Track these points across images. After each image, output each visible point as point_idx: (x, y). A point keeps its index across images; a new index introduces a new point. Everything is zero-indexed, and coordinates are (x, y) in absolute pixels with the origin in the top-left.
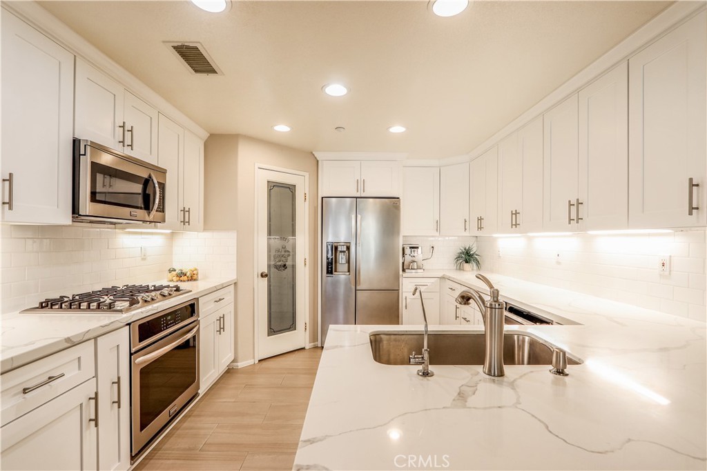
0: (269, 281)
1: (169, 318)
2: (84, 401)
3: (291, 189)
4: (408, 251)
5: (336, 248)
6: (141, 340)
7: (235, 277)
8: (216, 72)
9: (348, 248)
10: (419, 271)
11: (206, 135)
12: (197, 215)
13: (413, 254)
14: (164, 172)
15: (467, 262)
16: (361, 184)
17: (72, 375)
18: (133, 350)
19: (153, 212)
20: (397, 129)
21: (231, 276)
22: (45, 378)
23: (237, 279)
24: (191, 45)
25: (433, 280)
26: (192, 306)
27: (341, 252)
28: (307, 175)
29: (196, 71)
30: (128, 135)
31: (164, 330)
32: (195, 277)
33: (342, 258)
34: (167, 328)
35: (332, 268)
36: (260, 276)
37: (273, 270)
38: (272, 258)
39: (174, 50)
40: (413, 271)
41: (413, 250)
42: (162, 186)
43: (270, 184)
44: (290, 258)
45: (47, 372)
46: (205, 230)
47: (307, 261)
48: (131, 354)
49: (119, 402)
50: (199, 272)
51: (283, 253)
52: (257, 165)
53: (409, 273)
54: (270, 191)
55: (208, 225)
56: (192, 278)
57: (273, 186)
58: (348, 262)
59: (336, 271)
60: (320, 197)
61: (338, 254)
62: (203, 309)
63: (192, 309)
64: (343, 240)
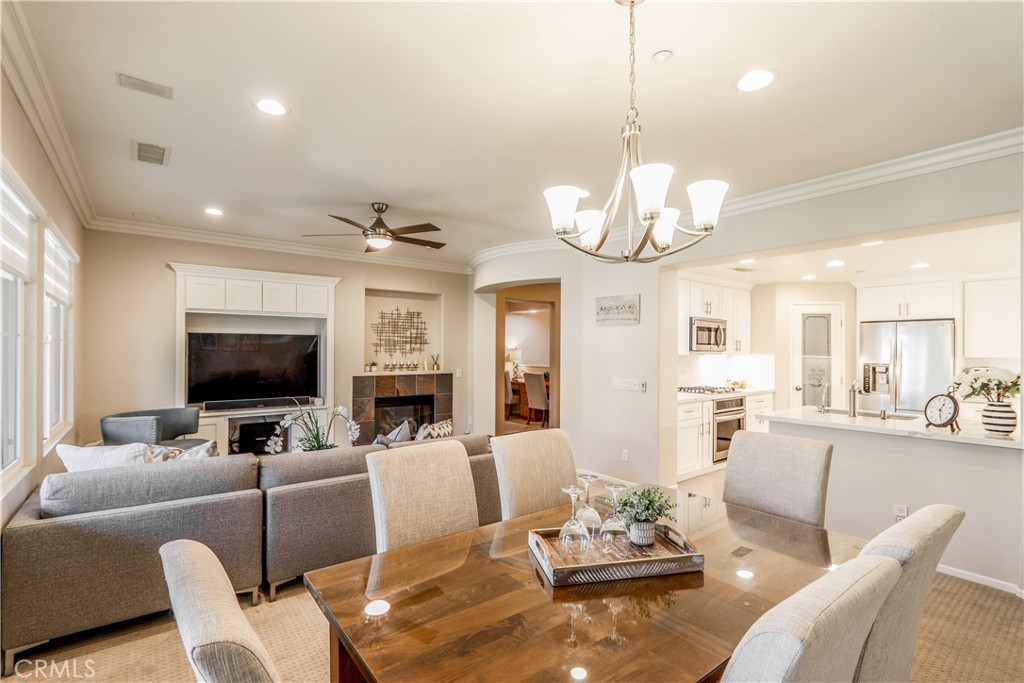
0: (804, 395)
1: (730, 403)
3: (826, 318)
5: (874, 369)
6: (718, 409)
7: (774, 388)
9: (887, 369)
11: (753, 286)
12: (745, 344)
14: (725, 322)
16: (905, 307)
18: (715, 412)
19: (721, 346)
21: (771, 386)
23: (776, 390)
26: (741, 400)
27: (881, 373)
28: (843, 303)
30: (709, 308)
31: (728, 408)
32: (744, 386)
33: (881, 379)
35: (869, 387)
36: (795, 389)
37: (808, 385)
38: (807, 376)
42: (724, 330)
43: (805, 316)
44: (825, 378)
46: (751, 353)
47: (844, 380)
48: (714, 414)
50: (748, 384)
51: (817, 372)
52: (793, 303)
54: (804, 322)
55: (753, 350)
56: (742, 387)
57: (807, 318)
58: (888, 382)
59: (874, 389)
60: (858, 322)
61: (878, 375)
62: (749, 404)
63: (741, 402)
64: (882, 362)
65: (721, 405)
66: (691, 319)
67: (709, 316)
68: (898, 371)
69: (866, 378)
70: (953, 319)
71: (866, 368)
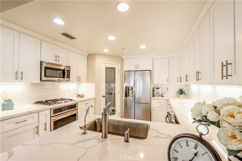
0: (106, 98)
1: (65, 108)
2: (35, 128)
3: (114, 69)
4: (155, 89)
5: (128, 88)
6: (54, 114)
7: (94, 97)
8: (76, 38)
9: (132, 88)
10: (159, 97)
11: (87, 55)
13: (157, 91)
15: (181, 94)
16: (137, 66)
17: (30, 121)
18: (51, 116)
19: (65, 78)
20: (143, 47)
21: (93, 96)
22: (23, 120)
23: (95, 97)
24: (65, 33)
25: (164, 101)
27: (130, 89)
28: (119, 64)
29: (71, 39)
30: (58, 58)
31: (63, 111)
32: (83, 96)
33: (130, 92)
34: (64, 111)
35: (127, 95)
36: (102, 97)
37: (107, 95)
38: (107, 91)
39: (62, 35)
40: (157, 97)
41: (157, 89)
42: (69, 71)
43: (106, 68)
44: (113, 91)
45: (24, 119)
46: (87, 82)
47: (119, 92)
48: (51, 117)
49: (46, 129)
50: (85, 95)
51: (111, 89)
52: (102, 62)
53: (155, 98)
54: (106, 70)
55: (88, 81)
57: (107, 69)
58: (132, 93)
59: (128, 96)
60: (124, 71)
61: (129, 90)
62: (79, 106)
63: (74, 106)
64: (131, 86)
65: (56, 111)
66: (41, 62)
67: (58, 63)
68: (135, 88)
69: (126, 91)
70: (151, 71)
71: (126, 87)
